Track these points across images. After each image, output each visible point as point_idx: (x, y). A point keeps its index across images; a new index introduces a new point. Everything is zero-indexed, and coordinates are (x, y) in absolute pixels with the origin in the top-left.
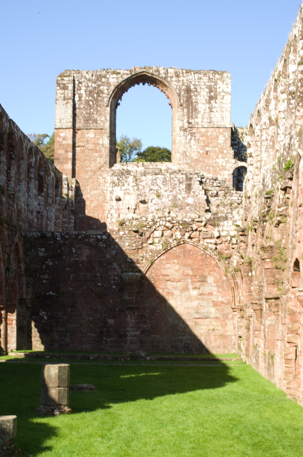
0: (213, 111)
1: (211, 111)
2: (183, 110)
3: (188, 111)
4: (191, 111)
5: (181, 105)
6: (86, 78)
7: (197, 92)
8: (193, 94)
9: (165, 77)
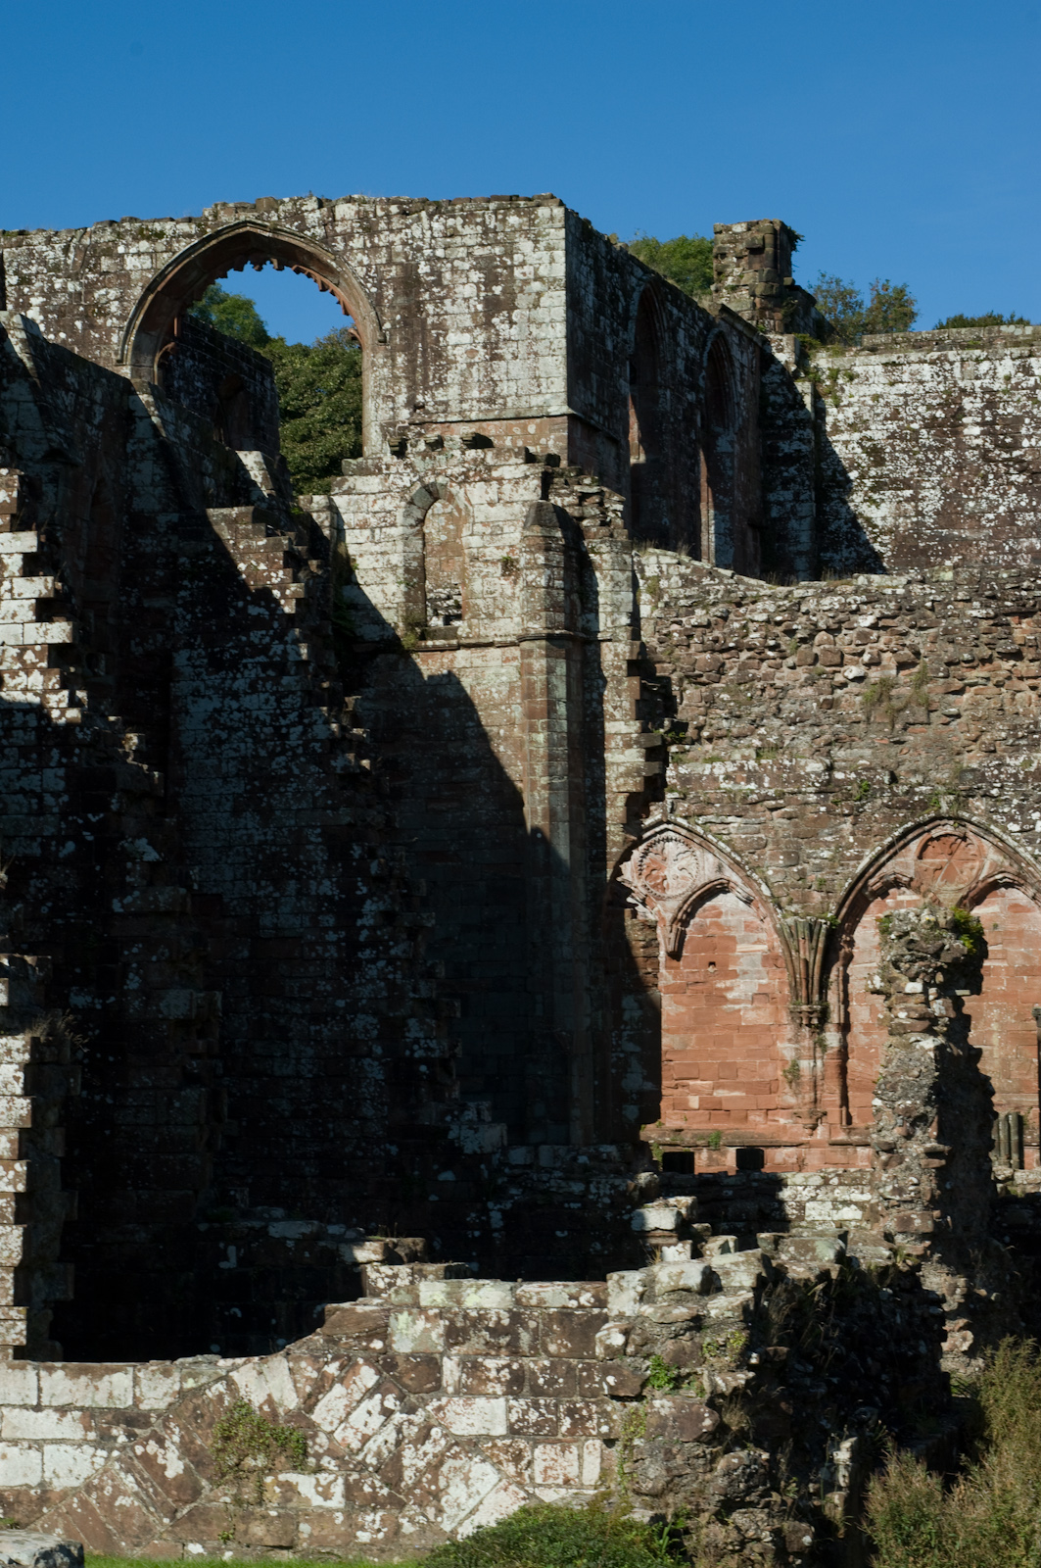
0: (500, 358)
1: (495, 357)
2: (394, 360)
3: (411, 361)
4: (419, 361)
5: (384, 341)
6: (43, 262)
7: (443, 287)
8: (426, 296)
9: (326, 237)
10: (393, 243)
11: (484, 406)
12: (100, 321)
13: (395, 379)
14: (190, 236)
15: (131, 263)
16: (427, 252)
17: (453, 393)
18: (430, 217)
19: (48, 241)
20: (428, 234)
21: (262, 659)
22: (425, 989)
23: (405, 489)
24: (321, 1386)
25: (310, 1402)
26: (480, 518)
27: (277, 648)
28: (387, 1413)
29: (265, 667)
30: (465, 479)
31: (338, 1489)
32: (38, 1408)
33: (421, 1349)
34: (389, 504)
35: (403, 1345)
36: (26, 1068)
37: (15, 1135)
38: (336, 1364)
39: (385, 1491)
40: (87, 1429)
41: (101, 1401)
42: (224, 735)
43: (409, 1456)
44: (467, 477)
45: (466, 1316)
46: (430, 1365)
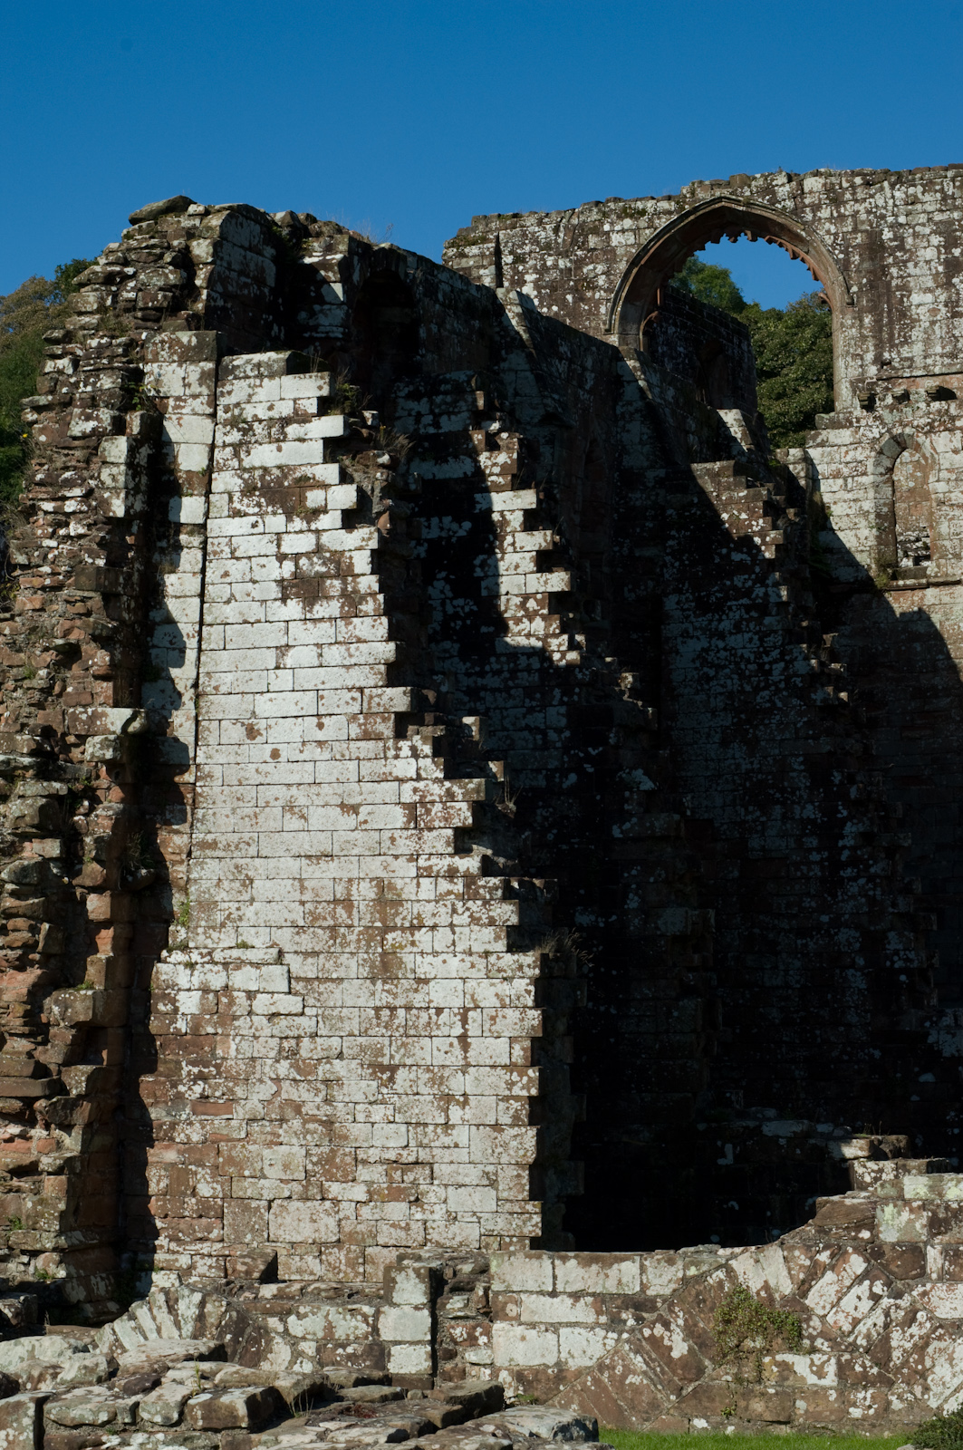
0: (960, 315)
1: (956, 315)
2: (861, 321)
3: (878, 321)
4: (885, 320)
5: (852, 304)
6: (536, 241)
7: (906, 251)
8: (891, 260)
9: (796, 208)
10: (858, 212)
11: (947, 361)
12: (589, 294)
13: (863, 338)
14: (669, 213)
15: (616, 239)
16: (890, 219)
17: (917, 349)
18: (892, 186)
19: (540, 223)
20: (891, 202)
21: (745, 601)
22: (903, 904)
23: (875, 440)
24: (814, 1273)
25: (804, 1288)
26: (946, 465)
27: (759, 591)
28: (876, 1298)
29: (748, 609)
30: (931, 429)
31: (831, 1368)
32: (553, 1294)
33: (906, 1238)
34: (860, 454)
35: (889, 1235)
36: (537, 982)
37: (527, 1044)
38: (828, 1253)
39: (875, 1370)
40: (599, 1313)
41: (611, 1287)
42: (712, 672)
43: (896, 1338)
44: (932, 427)
45: (947, 1208)
46: (914, 1253)
